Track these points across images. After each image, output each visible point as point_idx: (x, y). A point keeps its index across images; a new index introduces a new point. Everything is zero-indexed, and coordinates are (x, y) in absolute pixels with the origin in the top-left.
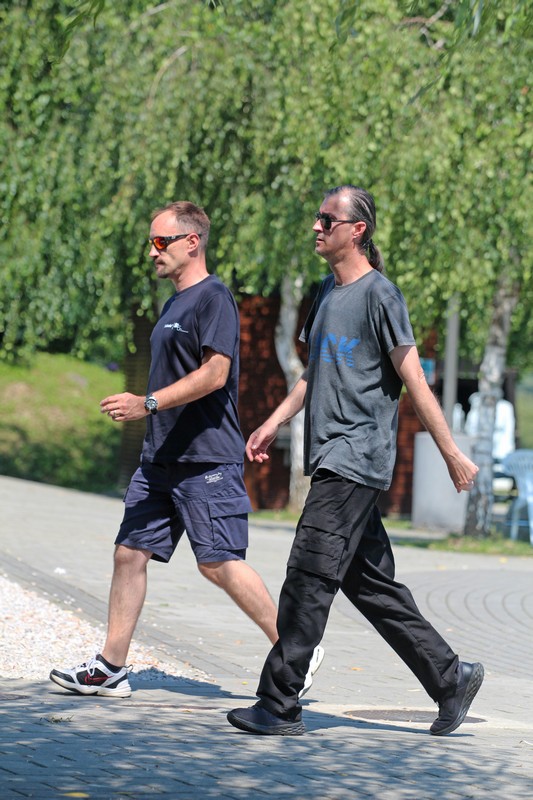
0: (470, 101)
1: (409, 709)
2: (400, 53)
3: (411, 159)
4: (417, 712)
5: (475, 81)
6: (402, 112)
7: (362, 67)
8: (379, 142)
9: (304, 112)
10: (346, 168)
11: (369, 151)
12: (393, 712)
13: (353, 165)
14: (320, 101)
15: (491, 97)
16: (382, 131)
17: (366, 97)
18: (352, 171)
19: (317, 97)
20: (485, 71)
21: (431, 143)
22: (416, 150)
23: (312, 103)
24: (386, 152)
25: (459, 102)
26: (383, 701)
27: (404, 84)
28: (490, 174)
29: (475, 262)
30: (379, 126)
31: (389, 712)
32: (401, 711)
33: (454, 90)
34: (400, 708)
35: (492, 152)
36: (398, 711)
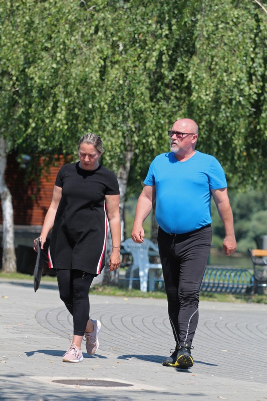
0: (109, 40)
1: (89, 379)
2: (69, 12)
3: (79, 73)
4: (94, 381)
5: (112, 30)
6: (72, 46)
7: (47, 20)
8: (58, 63)
9: (13, 45)
10: (40, 78)
11: (53, 68)
12: (80, 381)
13: (44, 76)
14: (22, 40)
15: (120, 38)
16: (60, 57)
17: (50, 38)
18: (43, 79)
19: (20, 37)
20: (118, 23)
21: (89, 64)
22: (80, 68)
23: (18, 40)
24: (63, 69)
25: (103, 41)
26: (73, 375)
27: (73, 31)
28: (121, 82)
29: (113, 132)
30: (59, 54)
31: (78, 380)
32: (84, 380)
33: (100, 34)
34: (84, 379)
35: (122, 70)
36: (83, 380)
